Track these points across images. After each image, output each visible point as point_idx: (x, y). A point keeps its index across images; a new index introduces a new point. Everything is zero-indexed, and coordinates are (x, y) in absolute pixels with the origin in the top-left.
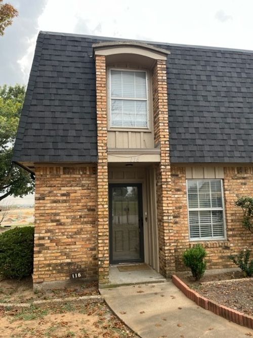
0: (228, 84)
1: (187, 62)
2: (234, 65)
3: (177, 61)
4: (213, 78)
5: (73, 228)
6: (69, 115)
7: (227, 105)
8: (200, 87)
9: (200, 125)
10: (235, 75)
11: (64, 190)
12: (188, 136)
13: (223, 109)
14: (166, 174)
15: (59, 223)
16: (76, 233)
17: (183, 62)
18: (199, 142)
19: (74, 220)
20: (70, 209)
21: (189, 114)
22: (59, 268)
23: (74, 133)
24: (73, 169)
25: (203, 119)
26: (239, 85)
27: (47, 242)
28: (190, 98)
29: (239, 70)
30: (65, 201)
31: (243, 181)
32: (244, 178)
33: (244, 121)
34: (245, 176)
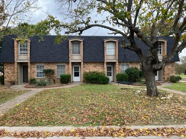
0: (46, 44)
2: (49, 40)
3: (35, 39)
4: (43, 43)
5: (12, 74)
6: (10, 53)
7: (45, 49)
8: (39, 45)
9: (38, 54)
11: (10, 67)
12: (35, 57)
14: (29, 65)
15: (9, 73)
21: (36, 52)
22: (9, 82)
26: (49, 44)
28: (36, 48)
32: (49, 65)
33: (48, 53)
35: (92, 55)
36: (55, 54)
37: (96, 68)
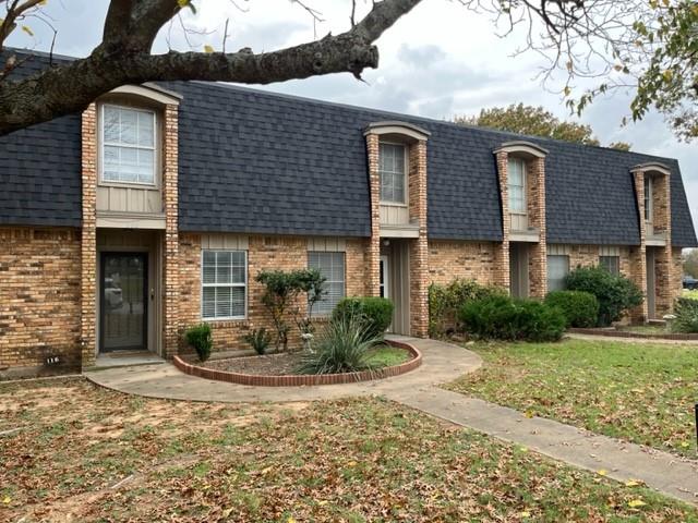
0: (260, 138)
1: (209, 106)
2: (270, 114)
3: (195, 103)
4: (241, 129)
5: (50, 305)
6: (44, 166)
7: (255, 163)
8: (223, 139)
9: (219, 187)
10: (269, 126)
11: (36, 259)
12: (203, 200)
13: (249, 169)
14: (172, 245)
15: (28, 299)
16: (51, 312)
17: (204, 104)
18: (216, 207)
19: (50, 296)
20: (44, 282)
21: (206, 172)
22: (29, 353)
23: (49, 189)
24: (49, 233)
25: (223, 180)
26: (272, 139)
27: (12, 323)
28: (209, 152)
29: (274, 121)
30: (37, 273)
31: (271, 253)
32: (272, 250)
33: (274, 184)
34: (275, 247)
35: (459, 210)
36: (308, 193)
37: (467, 269)
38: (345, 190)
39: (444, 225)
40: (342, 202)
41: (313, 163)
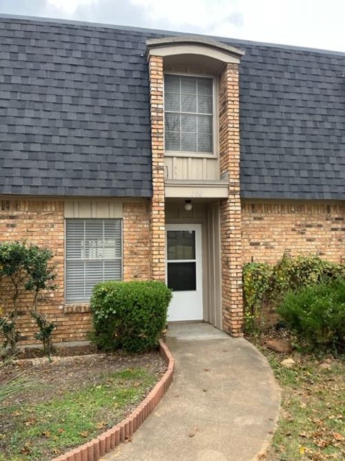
10: (6, 56)
26: (9, 72)
31: (11, 222)
34: (15, 213)
35: (293, 159)
36: (56, 140)
37: (309, 240)
38: (115, 135)
39: (268, 180)
40: (108, 150)
41: (66, 100)
